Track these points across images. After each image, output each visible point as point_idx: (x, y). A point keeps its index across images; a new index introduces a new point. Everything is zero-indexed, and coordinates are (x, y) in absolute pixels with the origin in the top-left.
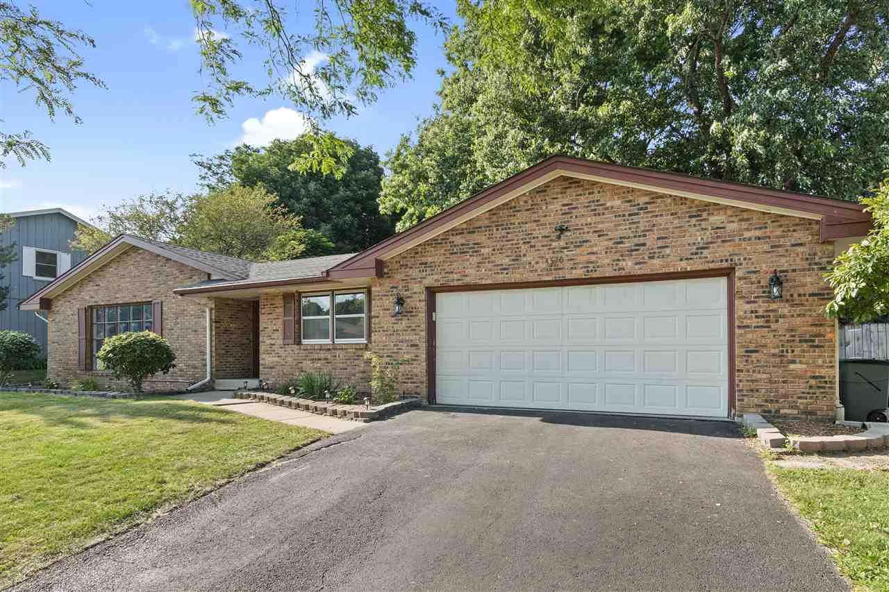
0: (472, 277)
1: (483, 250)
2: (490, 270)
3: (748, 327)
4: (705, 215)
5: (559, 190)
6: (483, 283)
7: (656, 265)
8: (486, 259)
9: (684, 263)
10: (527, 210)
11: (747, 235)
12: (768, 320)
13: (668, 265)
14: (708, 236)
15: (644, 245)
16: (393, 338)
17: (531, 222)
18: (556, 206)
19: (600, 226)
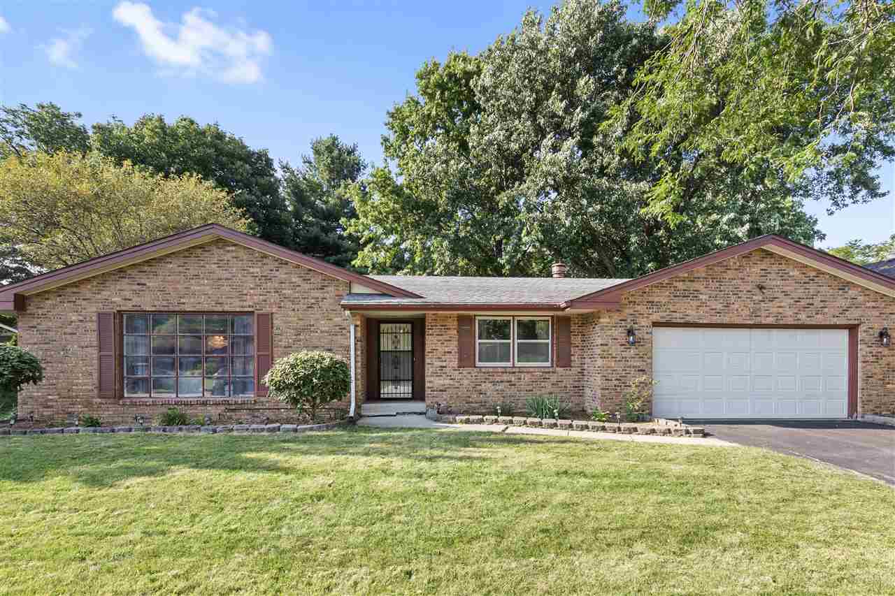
0: (693, 316)
1: (701, 297)
2: (707, 312)
3: (868, 362)
4: (846, 289)
5: (758, 258)
6: (701, 322)
7: (819, 319)
8: (703, 304)
9: (835, 319)
10: (736, 269)
11: (868, 305)
12: (878, 357)
13: (825, 320)
14: (848, 303)
15: (813, 304)
16: (622, 364)
17: (738, 279)
18: (756, 269)
19: (786, 289)
